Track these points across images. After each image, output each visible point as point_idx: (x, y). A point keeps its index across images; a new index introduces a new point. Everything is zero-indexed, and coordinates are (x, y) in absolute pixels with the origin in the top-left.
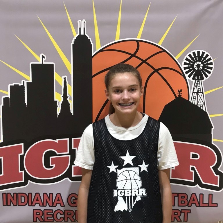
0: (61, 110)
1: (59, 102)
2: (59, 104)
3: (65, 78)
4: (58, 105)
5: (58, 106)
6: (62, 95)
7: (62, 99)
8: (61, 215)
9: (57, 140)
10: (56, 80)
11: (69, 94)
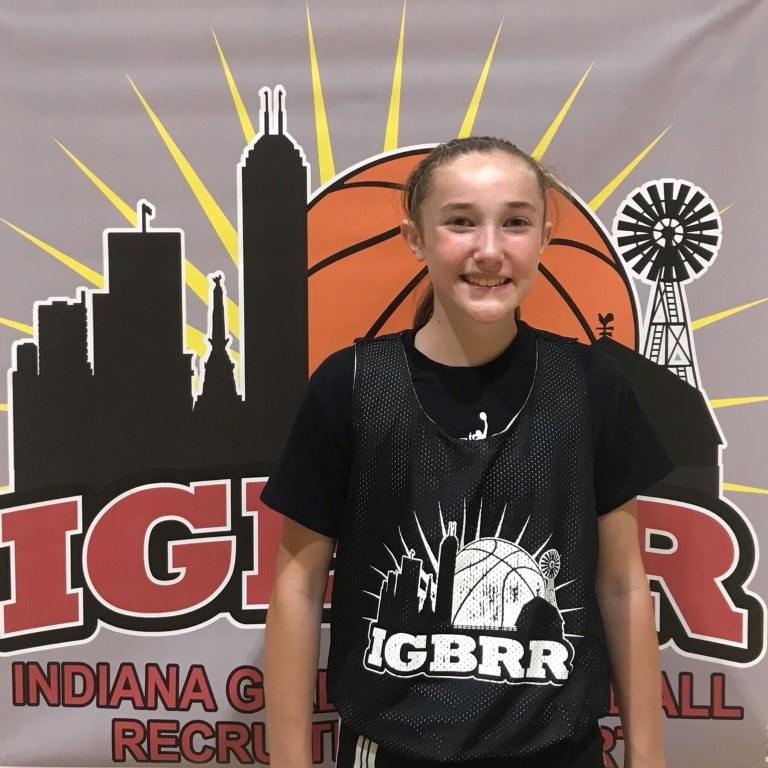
0: (204, 384)
1: (198, 358)
2: (197, 365)
3: (217, 280)
4: (193, 368)
5: (196, 373)
6: (210, 335)
7: (209, 348)
8: (205, 738)
9: (193, 485)
10: (187, 285)
11: (230, 333)
